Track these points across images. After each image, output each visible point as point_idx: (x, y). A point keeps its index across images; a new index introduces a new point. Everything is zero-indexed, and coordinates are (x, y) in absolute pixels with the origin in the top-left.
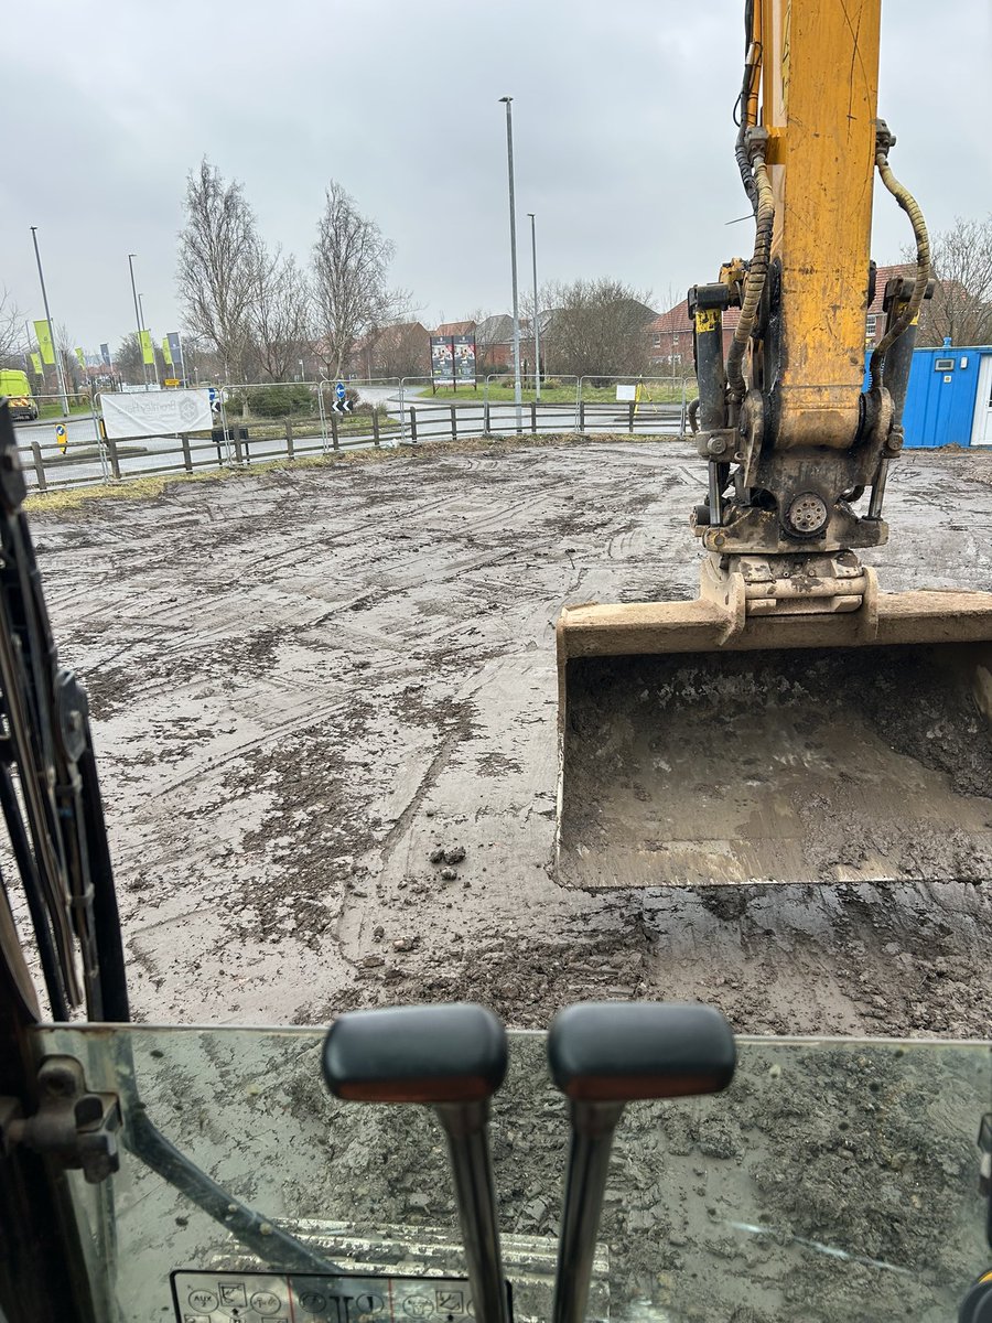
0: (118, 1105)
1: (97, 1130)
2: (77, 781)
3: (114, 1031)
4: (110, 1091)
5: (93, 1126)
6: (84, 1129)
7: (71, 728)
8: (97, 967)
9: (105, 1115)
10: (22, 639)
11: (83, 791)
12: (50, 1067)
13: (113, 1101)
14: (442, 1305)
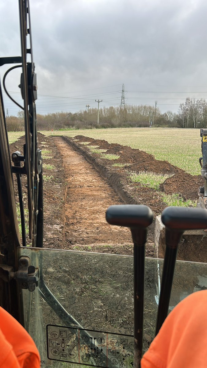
0: (38, 271)
1: (33, 275)
2: (38, 179)
3: (39, 249)
4: (37, 267)
5: (32, 274)
6: (29, 275)
7: (39, 164)
8: (36, 234)
9: (35, 272)
10: (32, 134)
11: (39, 182)
12: (22, 258)
13: (38, 270)
14: (121, 343)
